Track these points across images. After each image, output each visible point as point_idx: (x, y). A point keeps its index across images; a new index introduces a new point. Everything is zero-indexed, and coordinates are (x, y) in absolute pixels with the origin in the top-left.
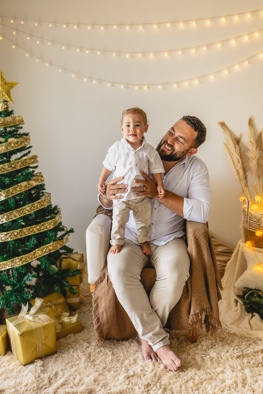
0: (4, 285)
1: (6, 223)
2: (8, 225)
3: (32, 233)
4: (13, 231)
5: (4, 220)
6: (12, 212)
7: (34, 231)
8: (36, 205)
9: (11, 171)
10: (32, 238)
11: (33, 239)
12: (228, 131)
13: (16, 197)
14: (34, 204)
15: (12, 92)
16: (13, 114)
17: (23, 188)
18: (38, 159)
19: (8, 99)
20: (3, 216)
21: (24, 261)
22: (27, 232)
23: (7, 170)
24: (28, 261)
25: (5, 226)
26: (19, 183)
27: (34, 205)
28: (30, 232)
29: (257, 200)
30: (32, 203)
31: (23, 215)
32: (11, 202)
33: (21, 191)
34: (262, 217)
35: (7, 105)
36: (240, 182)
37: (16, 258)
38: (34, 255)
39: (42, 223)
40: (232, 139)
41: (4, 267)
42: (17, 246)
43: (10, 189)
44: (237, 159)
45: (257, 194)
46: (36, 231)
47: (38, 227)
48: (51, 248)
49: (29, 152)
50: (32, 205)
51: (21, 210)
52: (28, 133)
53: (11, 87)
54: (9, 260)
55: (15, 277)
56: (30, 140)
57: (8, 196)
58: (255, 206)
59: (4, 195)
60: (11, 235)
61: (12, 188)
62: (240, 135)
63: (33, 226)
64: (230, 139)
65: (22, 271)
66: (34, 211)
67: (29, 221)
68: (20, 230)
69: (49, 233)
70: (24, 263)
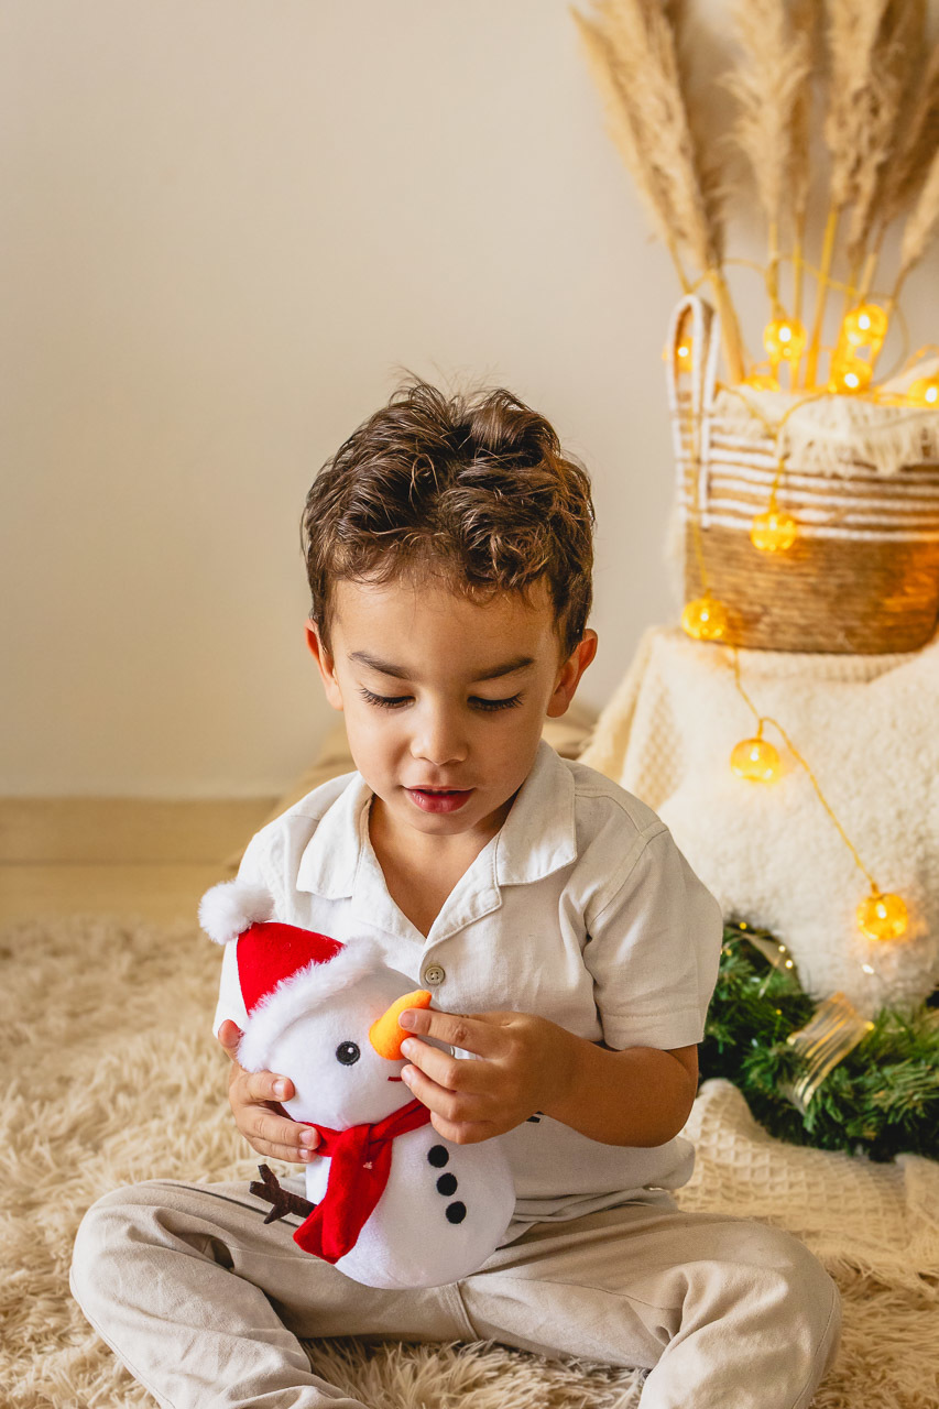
34: (797, 404)
36: (673, 247)
45: (780, 317)
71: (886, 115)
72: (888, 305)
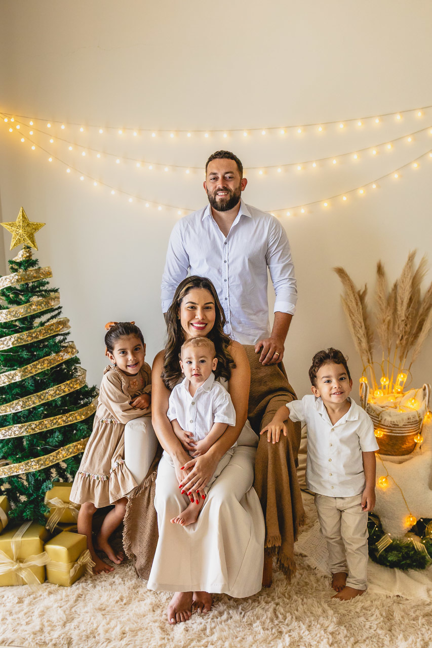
0: (18, 495)
1: (21, 411)
2: (24, 414)
3: (56, 426)
4: (30, 423)
5: (19, 407)
6: (30, 398)
7: (59, 423)
8: (63, 387)
9: (31, 342)
10: (55, 432)
11: (57, 434)
12: (348, 281)
13: (36, 378)
14: (60, 386)
15: (37, 235)
16: (37, 264)
17: (45, 365)
18: (69, 324)
19: (31, 245)
20: (18, 403)
21: (42, 465)
22: (49, 424)
23: (25, 341)
24: (48, 464)
25: (20, 416)
26: (41, 358)
27: (60, 388)
28: (54, 425)
29: (382, 383)
30: (57, 385)
31: (44, 402)
32: (29, 383)
33: (43, 368)
34: (383, 411)
35: (30, 252)
36: (361, 356)
37: (32, 460)
38: (57, 457)
39: (71, 413)
40: (353, 292)
41: (15, 470)
42: (36, 443)
43: (27, 367)
44: (359, 321)
45: (385, 376)
46: (63, 423)
47: (64, 418)
48: (81, 447)
49: (59, 313)
50: (57, 388)
51: (42, 395)
52: (57, 290)
53: (35, 230)
54: (23, 463)
55: (31, 485)
56: (58, 298)
57: (25, 376)
58: (380, 392)
59: (19, 374)
60: (27, 428)
61: (31, 365)
62: (366, 286)
63: (58, 417)
64: (351, 292)
65: (39, 478)
66: (59, 396)
67: (51, 409)
68: (40, 421)
69: (79, 425)
70: (43, 467)
71: (408, 326)
72: (408, 372)
